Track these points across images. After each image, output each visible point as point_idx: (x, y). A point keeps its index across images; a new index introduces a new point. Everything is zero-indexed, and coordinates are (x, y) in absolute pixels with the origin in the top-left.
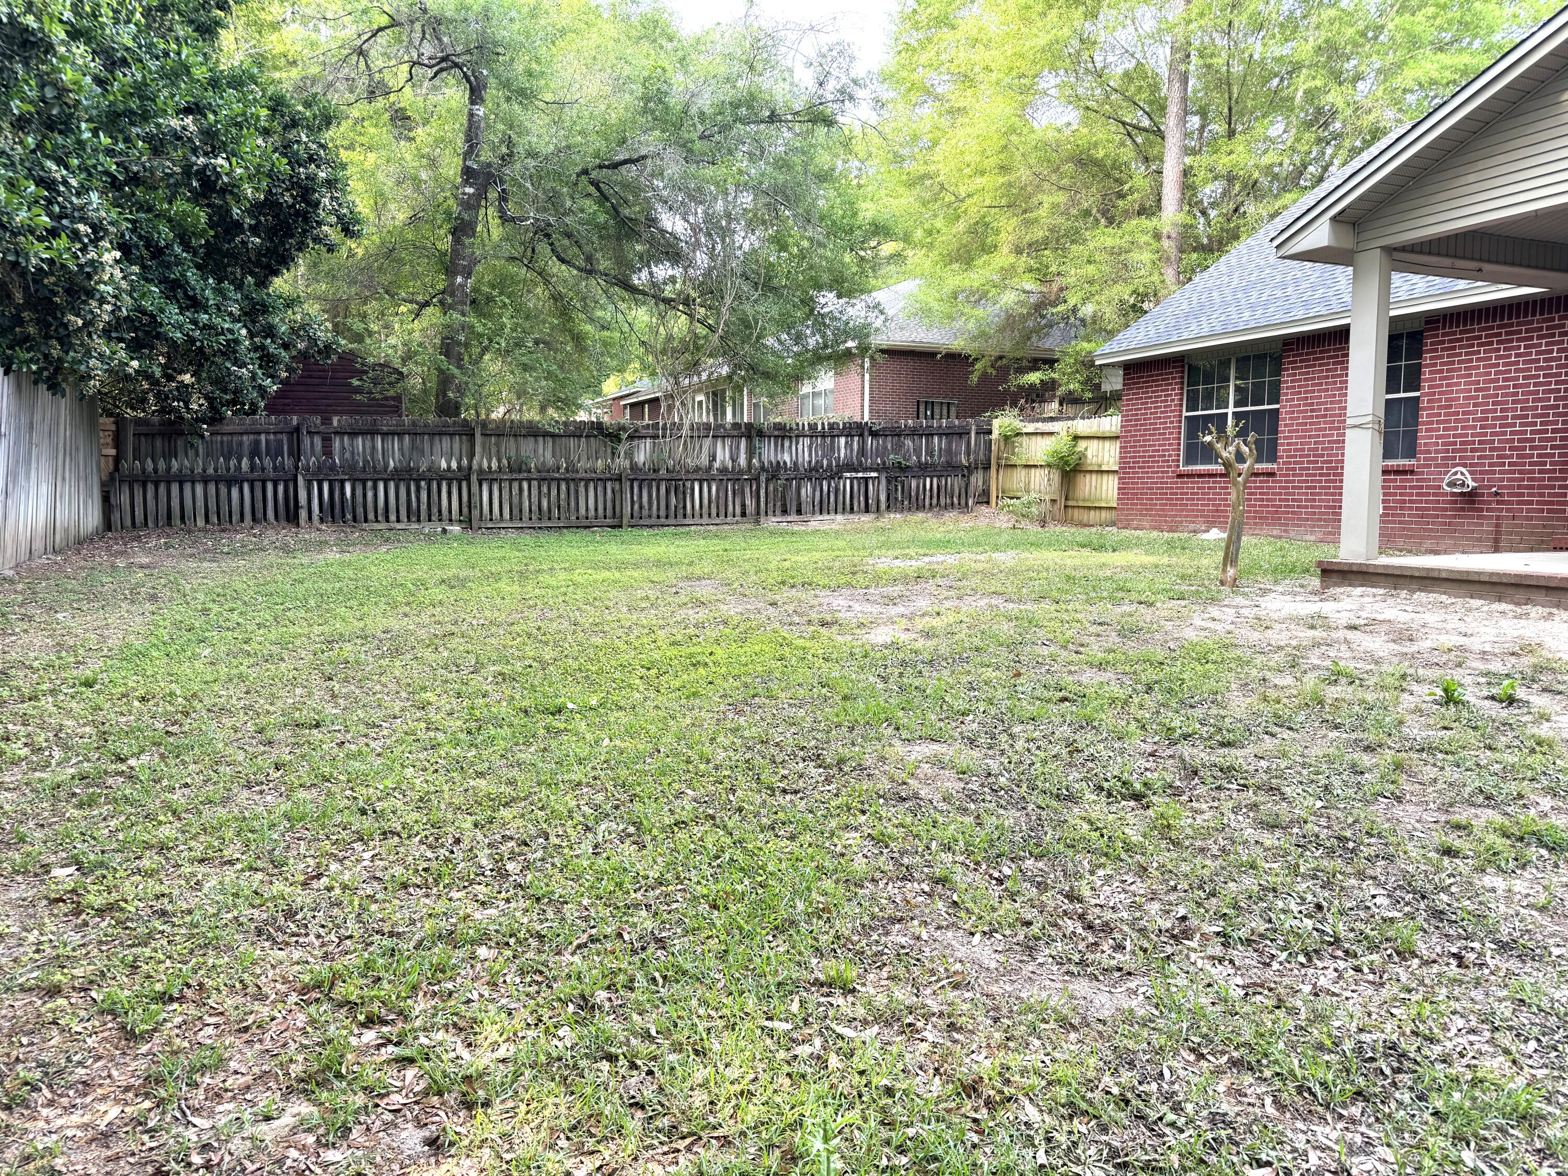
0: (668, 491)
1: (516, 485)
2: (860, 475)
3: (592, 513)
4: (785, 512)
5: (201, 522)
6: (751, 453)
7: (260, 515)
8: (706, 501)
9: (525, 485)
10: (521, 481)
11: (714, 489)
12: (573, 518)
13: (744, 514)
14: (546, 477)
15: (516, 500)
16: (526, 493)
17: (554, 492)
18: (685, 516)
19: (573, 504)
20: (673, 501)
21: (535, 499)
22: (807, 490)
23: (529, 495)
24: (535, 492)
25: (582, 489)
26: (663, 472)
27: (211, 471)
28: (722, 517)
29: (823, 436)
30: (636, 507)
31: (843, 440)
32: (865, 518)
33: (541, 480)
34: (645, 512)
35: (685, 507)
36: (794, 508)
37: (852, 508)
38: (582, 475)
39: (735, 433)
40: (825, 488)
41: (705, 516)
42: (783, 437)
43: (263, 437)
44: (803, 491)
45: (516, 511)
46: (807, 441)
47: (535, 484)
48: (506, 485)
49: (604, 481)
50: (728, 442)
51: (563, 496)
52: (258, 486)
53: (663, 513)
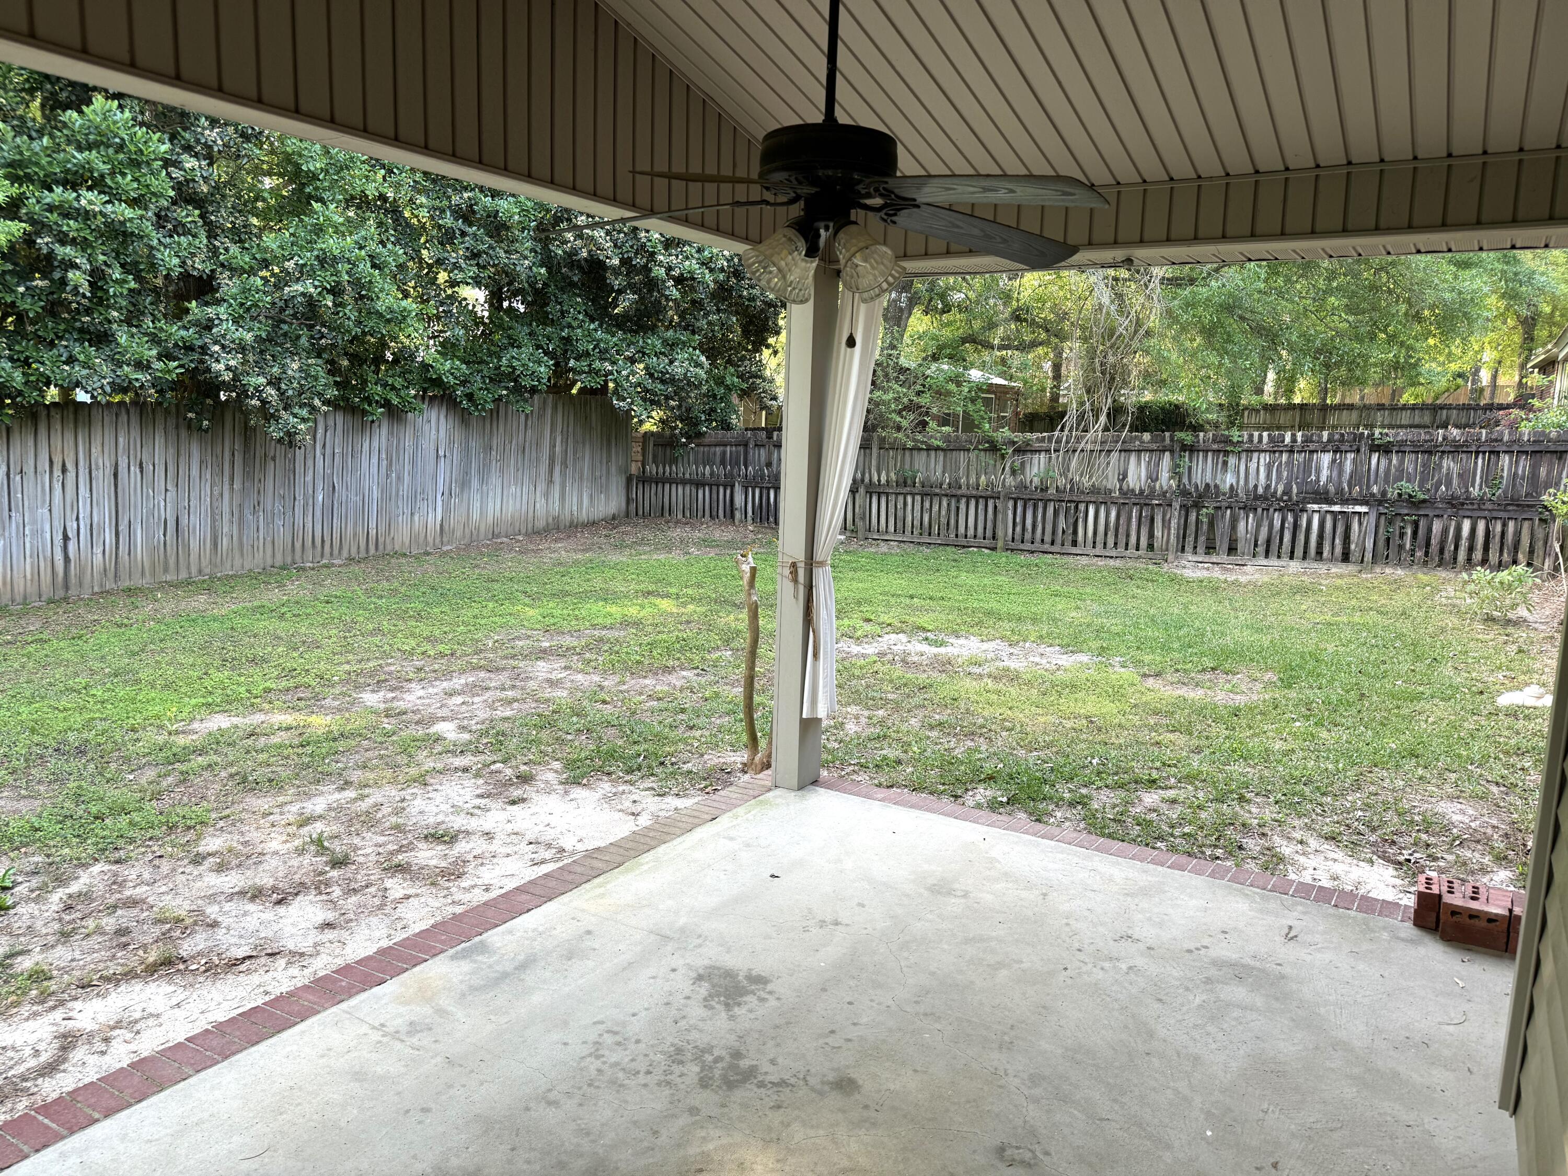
0: (1056, 513)
1: (901, 498)
2: (1337, 508)
3: (971, 532)
4: (1210, 548)
5: (680, 516)
6: (1175, 472)
7: (714, 513)
8: (1101, 528)
9: (909, 499)
10: (905, 495)
11: (1113, 514)
12: (953, 536)
13: (1151, 547)
14: (928, 492)
15: (900, 513)
16: (909, 507)
17: (936, 508)
18: (1074, 543)
19: (952, 522)
20: (1062, 524)
21: (917, 514)
22: (1246, 526)
23: (913, 509)
24: (918, 507)
25: (963, 506)
26: (1052, 491)
27: (687, 476)
28: (1121, 549)
29: (1291, 451)
30: (1018, 529)
31: (1326, 458)
32: (1338, 569)
33: (923, 495)
34: (1028, 536)
35: (1075, 532)
36: (1225, 546)
37: (1319, 553)
38: (964, 490)
39: (1154, 446)
40: (1277, 523)
41: (1099, 545)
42: (1226, 453)
43: (728, 448)
44: (1241, 526)
45: (900, 525)
46: (1265, 458)
47: (918, 498)
48: (892, 498)
49: (986, 499)
50: (1145, 457)
51: (943, 512)
52: (715, 488)
53: (1048, 538)
